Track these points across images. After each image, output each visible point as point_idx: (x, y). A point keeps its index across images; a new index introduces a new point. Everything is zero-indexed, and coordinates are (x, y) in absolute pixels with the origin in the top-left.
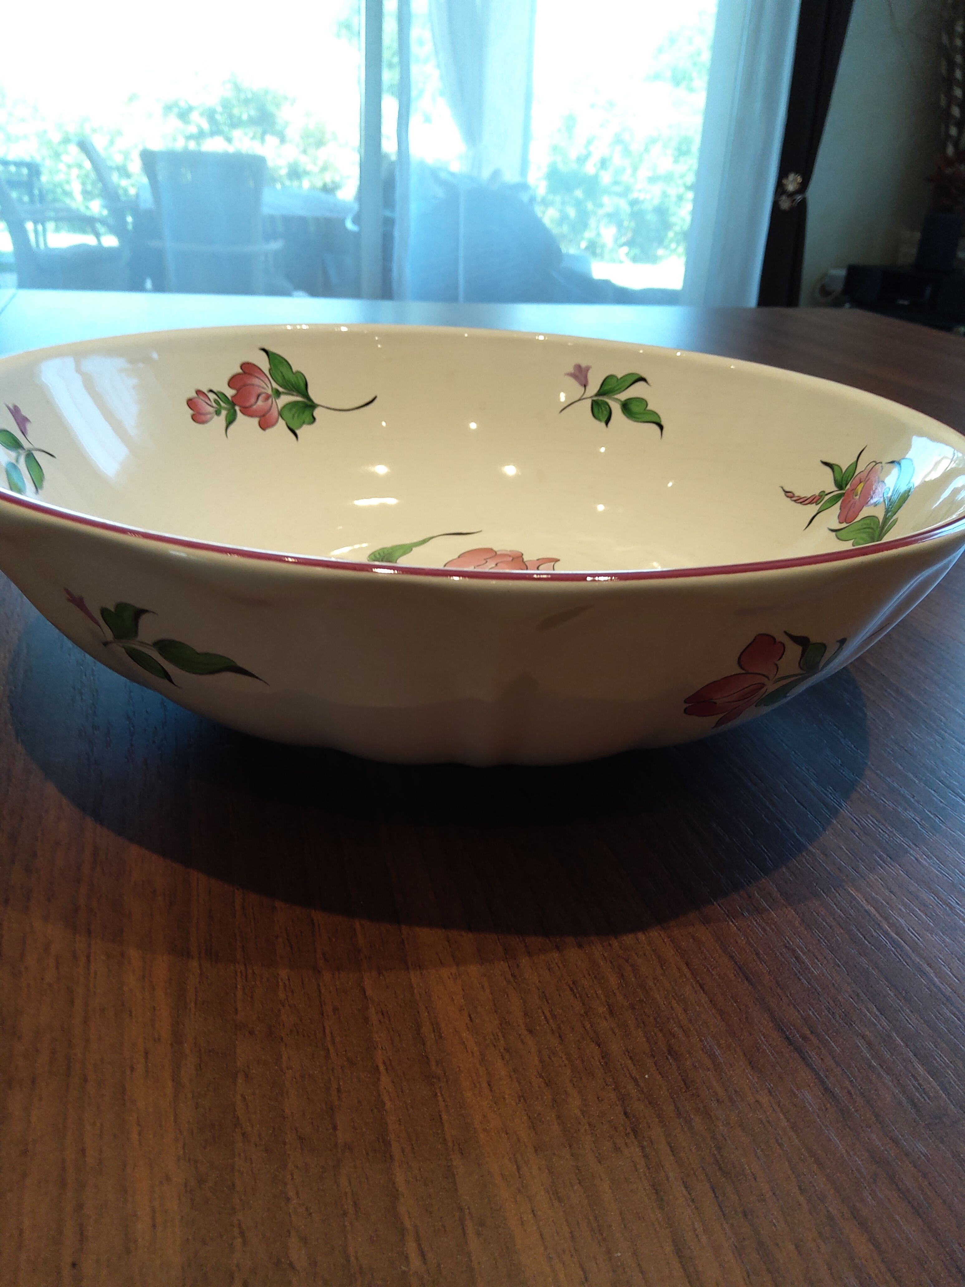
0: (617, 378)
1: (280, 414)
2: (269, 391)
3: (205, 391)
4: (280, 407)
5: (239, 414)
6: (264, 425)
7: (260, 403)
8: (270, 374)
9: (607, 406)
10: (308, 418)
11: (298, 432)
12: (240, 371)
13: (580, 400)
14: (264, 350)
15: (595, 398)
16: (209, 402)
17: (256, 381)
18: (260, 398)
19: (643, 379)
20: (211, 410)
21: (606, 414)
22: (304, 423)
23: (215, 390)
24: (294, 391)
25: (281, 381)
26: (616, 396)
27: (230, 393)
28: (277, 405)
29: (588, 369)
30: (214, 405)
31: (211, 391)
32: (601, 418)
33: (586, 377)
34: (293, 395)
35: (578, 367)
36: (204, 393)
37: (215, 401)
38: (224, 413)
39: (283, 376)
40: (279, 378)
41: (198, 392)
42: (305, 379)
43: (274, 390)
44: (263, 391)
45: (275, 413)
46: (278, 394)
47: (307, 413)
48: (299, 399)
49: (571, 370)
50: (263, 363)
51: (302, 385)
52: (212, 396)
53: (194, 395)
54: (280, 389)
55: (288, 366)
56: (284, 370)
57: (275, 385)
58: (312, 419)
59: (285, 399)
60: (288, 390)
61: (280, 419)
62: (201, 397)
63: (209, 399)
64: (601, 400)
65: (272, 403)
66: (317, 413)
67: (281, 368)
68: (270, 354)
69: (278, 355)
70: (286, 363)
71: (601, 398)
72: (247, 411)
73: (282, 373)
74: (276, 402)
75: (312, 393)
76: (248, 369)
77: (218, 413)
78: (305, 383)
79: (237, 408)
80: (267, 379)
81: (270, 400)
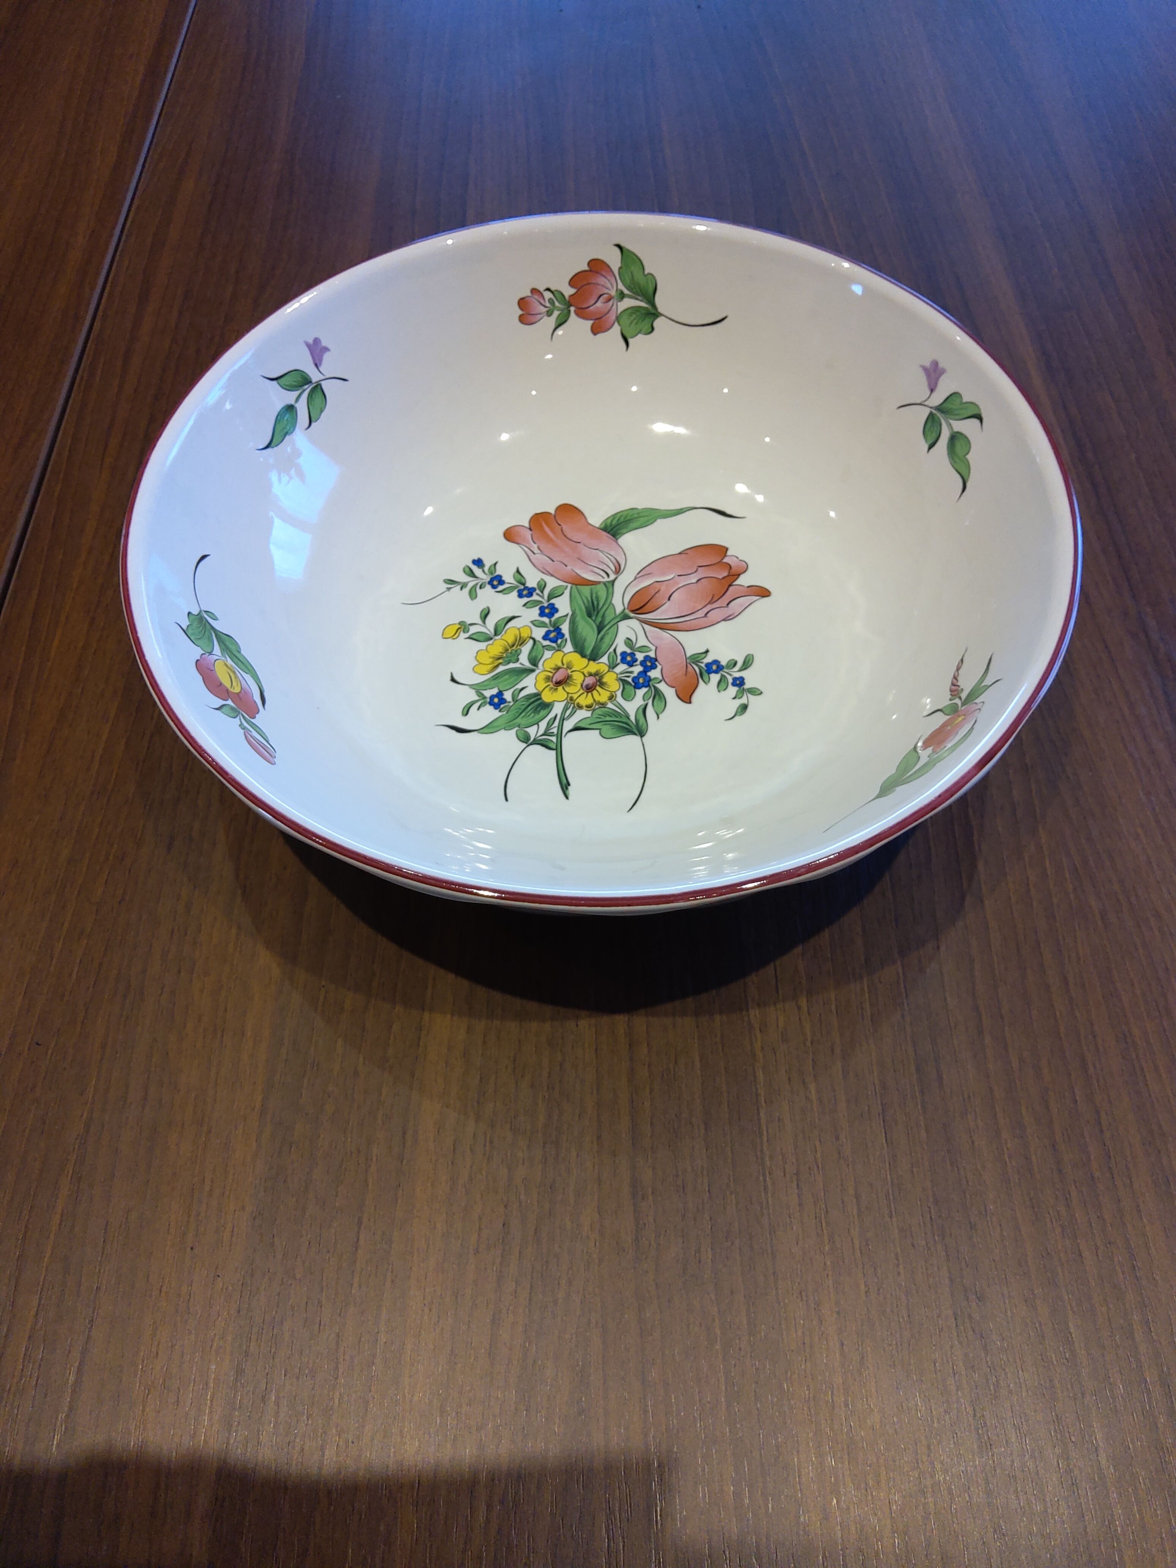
0: (961, 401)
1: (618, 319)
2: (613, 293)
3: (541, 290)
4: (619, 311)
5: (573, 314)
6: (596, 330)
7: (599, 304)
8: (619, 274)
9: (939, 428)
10: (647, 327)
11: (630, 341)
12: (586, 268)
13: (920, 404)
14: (619, 246)
15: (934, 411)
16: (543, 302)
17: (601, 280)
18: (601, 299)
19: (979, 417)
20: (544, 310)
21: (935, 435)
22: (639, 332)
23: (553, 289)
24: (639, 296)
25: (628, 282)
26: (952, 422)
27: (568, 291)
28: (617, 309)
29: (943, 372)
30: (548, 304)
31: (548, 289)
32: (929, 437)
33: (938, 379)
34: (637, 299)
35: (935, 364)
36: (539, 291)
37: (550, 300)
38: (556, 313)
39: (633, 277)
40: (628, 279)
41: (534, 291)
42: (656, 281)
43: (618, 292)
44: (606, 291)
45: (612, 316)
46: (622, 296)
47: (648, 321)
48: (643, 304)
49: (927, 364)
50: (614, 260)
51: (651, 290)
52: (548, 295)
53: (529, 294)
54: (626, 292)
55: (641, 267)
56: (635, 269)
57: (621, 286)
58: (650, 330)
59: (628, 303)
60: (634, 293)
61: (616, 324)
62: (536, 297)
63: (544, 299)
64: (938, 418)
65: (613, 305)
66: (658, 323)
67: (633, 268)
68: (624, 250)
69: (632, 253)
70: (639, 264)
71: (938, 414)
72: (582, 313)
73: (632, 273)
74: (617, 305)
75: (659, 300)
76: (597, 266)
77: (549, 314)
78: (654, 288)
79: (572, 309)
80: (614, 278)
81: (611, 303)
